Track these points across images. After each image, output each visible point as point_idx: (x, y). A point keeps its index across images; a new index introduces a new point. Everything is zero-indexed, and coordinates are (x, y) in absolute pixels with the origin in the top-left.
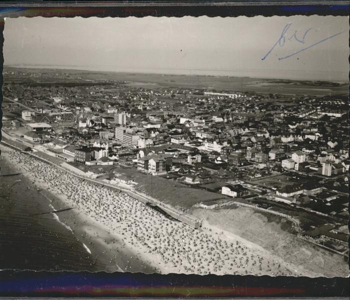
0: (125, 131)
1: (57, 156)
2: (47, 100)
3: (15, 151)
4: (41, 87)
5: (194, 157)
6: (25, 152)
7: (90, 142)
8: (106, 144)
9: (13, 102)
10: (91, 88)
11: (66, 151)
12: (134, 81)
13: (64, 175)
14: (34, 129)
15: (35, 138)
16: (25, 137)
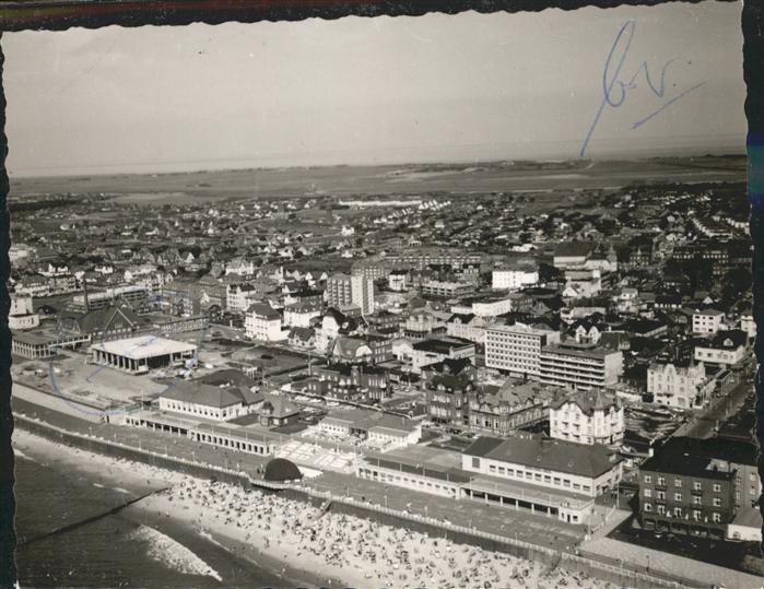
0: (543, 339)
8: (617, 411)
10: (37, 215)
12: (126, 193)
14: (142, 362)
15: (227, 409)
16: (164, 403)
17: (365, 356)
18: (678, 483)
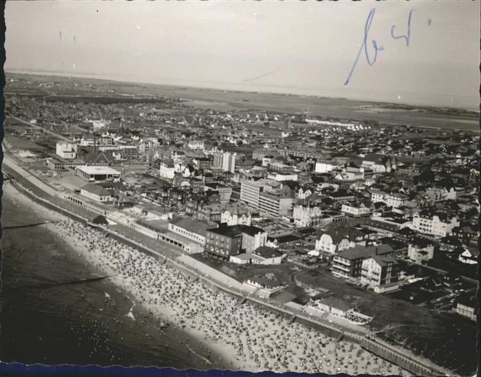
0: (261, 189)
1: (161, 238)
2: (81, 124)
3: (72, 221)
4: (62, 103)
5: (424, 249)
6: (96, 225)
7: (212, 210)
8: (247, 217)
9: (30, 126)
10: (135, 106)
11: (175, 227)
13: (196, 286)
14: (92, 176)
15: (103, 197)
16: (83, 192)
17: (186, 186)
18: (217, 237)
